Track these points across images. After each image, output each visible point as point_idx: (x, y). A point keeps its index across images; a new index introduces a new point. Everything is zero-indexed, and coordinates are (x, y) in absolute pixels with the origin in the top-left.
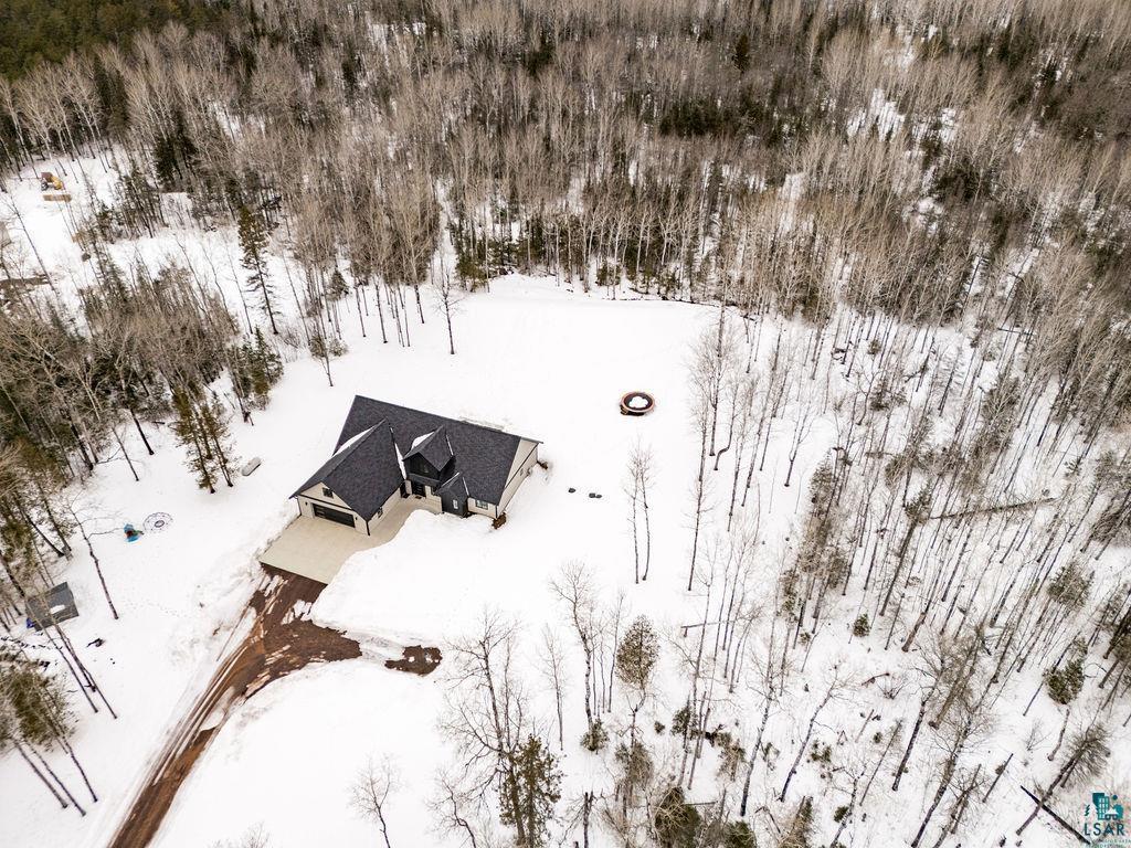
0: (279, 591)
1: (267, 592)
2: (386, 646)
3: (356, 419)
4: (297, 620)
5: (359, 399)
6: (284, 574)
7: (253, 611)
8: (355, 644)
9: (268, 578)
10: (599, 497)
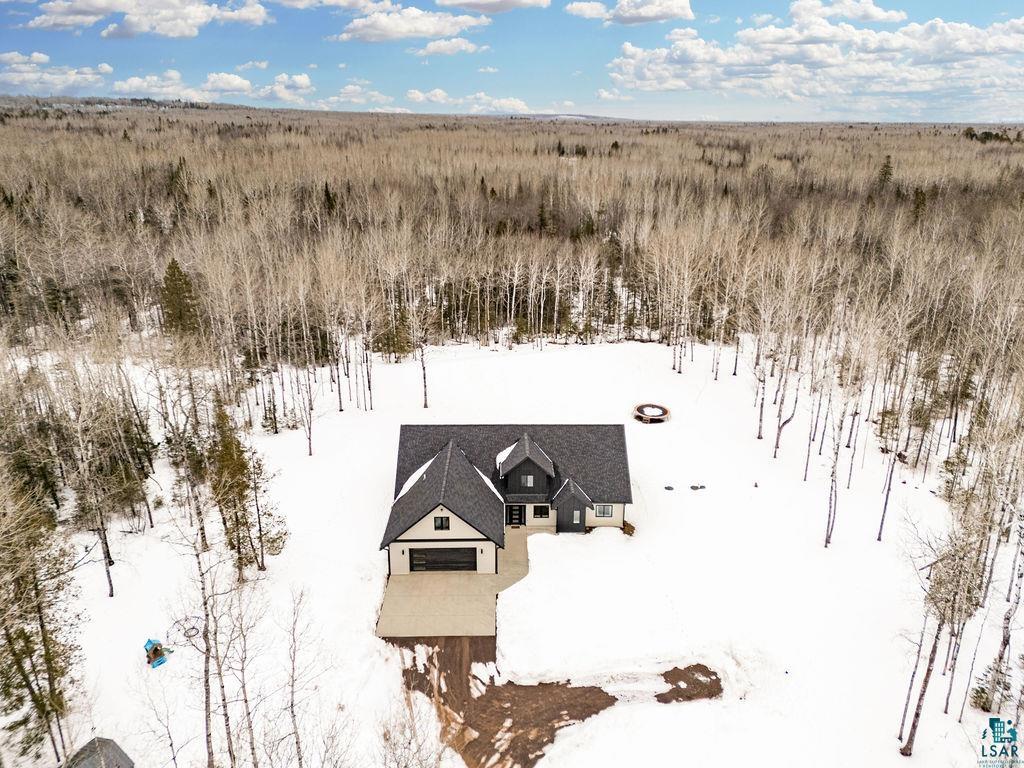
0: (436, 661)
1: (421, 669)
2: (636, 680)
3: (412, 452)
4: (491, 686)
5: (405, 429)
6: (429, 641)
7: (419, 697)
8: (596, 691)
9: (407, 652)
10: (702, 487)
